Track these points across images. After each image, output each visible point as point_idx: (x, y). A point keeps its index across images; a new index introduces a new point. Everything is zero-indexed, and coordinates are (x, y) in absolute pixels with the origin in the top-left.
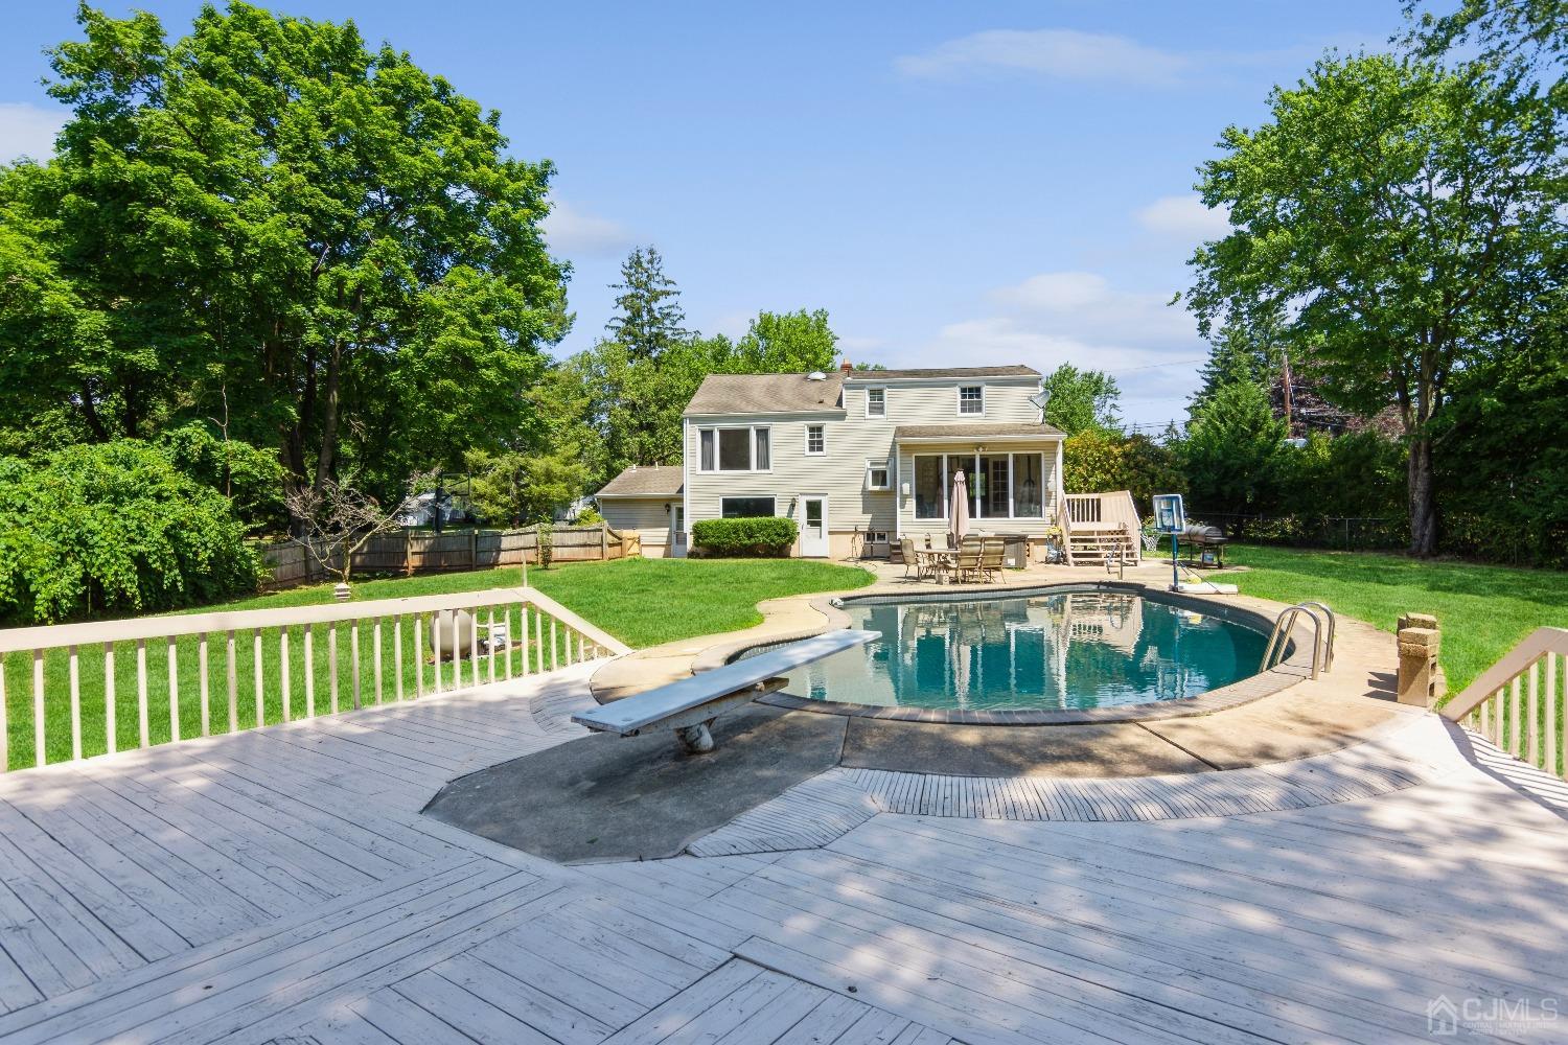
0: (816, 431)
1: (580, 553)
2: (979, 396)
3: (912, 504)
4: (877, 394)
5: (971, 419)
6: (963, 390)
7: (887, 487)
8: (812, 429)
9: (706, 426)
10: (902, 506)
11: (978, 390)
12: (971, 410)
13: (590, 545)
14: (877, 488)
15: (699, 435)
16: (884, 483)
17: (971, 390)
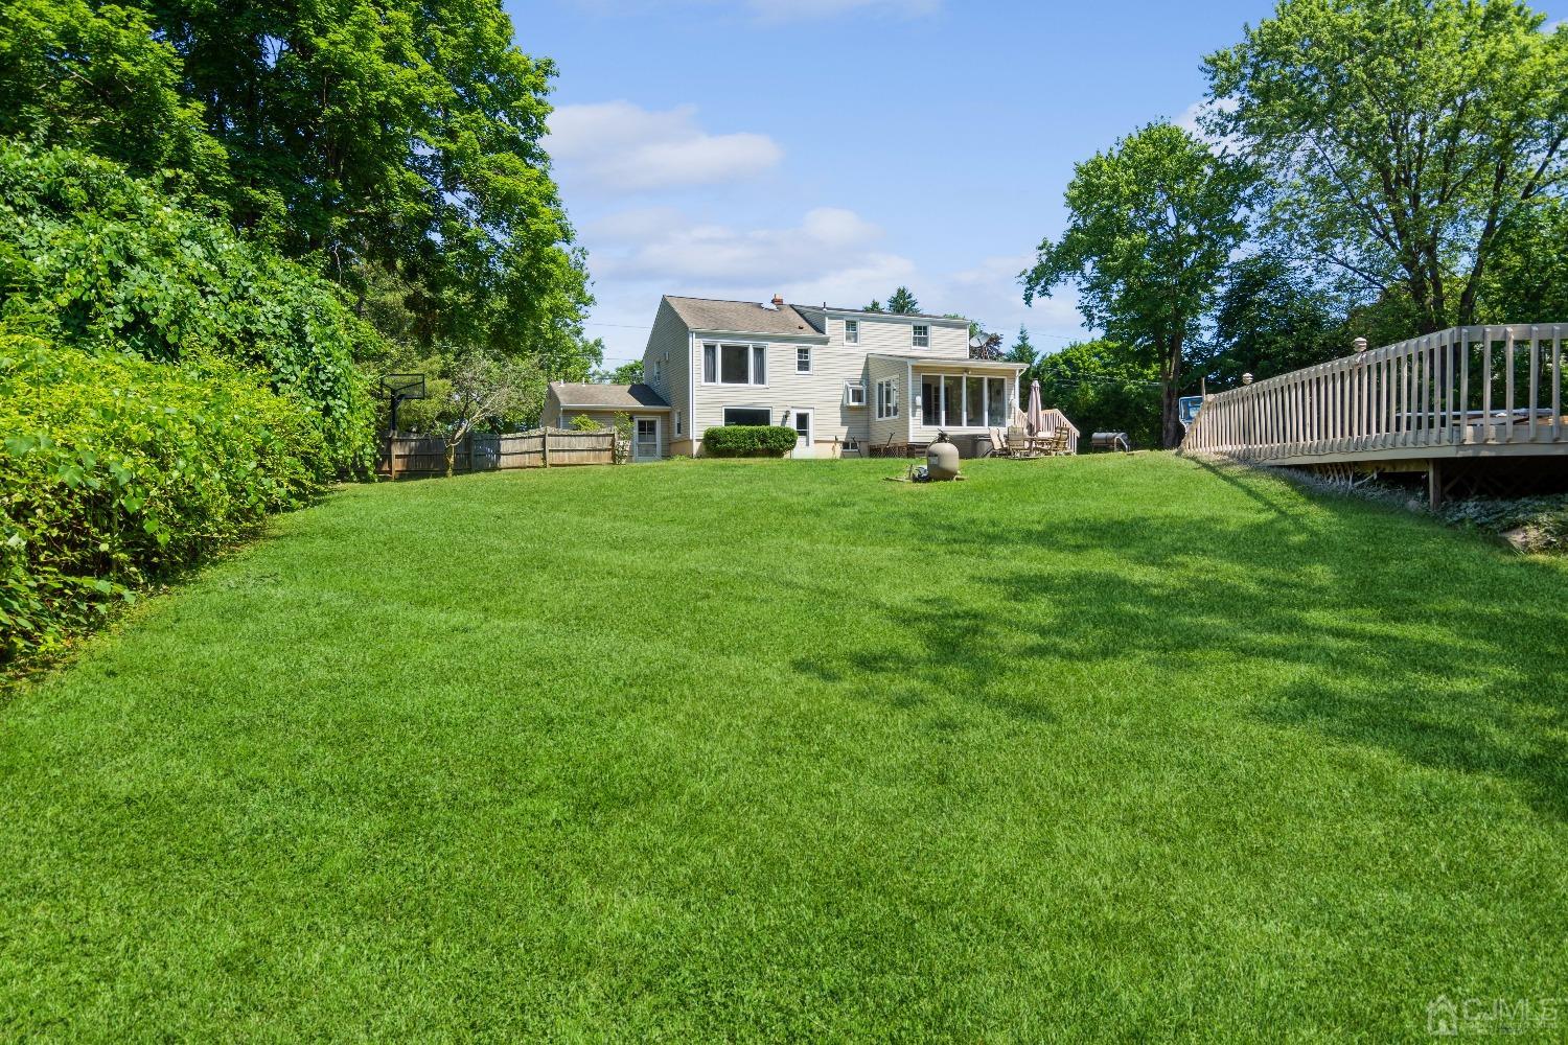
0: (803, 352)
1: (590, 458)
2: (925, 333)
3: (920, 413)
4: (851, 325)
5: (919, 351)
6: (915, 328)
7: (864, 404)
8: (800, 351)
9: (709, 341)
10: (914, 415)
11: (925, 328)
12: (920, 344)
13: (600, 450)
14: (856, 404)
15: (703, 348)
16: (860, 400)
17: (920, 328)
